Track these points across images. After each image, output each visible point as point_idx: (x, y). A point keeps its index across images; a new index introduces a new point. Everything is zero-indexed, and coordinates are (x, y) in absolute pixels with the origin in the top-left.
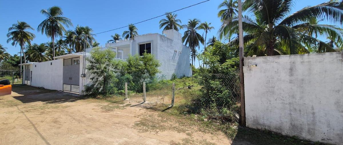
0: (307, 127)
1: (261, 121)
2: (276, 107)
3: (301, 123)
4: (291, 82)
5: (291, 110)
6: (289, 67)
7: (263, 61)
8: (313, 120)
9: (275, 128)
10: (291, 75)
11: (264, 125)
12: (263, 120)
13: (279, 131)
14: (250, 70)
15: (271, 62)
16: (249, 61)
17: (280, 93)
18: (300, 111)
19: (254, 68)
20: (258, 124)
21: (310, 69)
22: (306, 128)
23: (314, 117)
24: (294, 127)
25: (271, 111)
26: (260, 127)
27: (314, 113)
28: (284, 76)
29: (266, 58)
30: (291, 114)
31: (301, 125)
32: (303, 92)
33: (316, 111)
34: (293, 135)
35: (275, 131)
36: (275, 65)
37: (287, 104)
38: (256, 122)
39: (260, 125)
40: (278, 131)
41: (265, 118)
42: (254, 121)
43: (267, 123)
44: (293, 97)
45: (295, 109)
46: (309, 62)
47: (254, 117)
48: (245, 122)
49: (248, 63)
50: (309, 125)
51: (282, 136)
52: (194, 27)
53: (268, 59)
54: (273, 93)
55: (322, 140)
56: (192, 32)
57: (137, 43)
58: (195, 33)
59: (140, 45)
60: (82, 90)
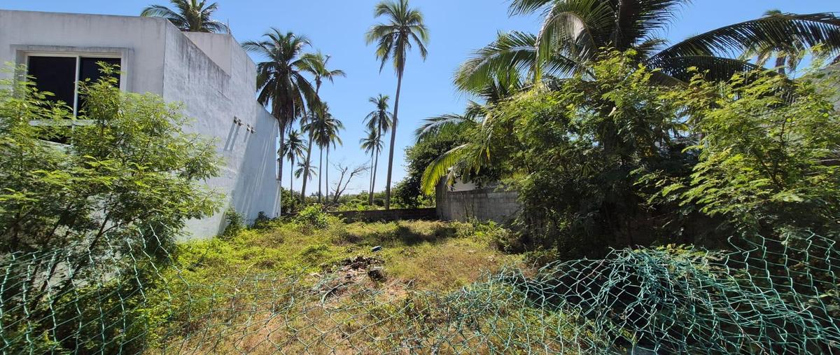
52: (289, 58)
56: (284, 72)
57: (12, 46)
58: (293, 78)
59: (31, 57)
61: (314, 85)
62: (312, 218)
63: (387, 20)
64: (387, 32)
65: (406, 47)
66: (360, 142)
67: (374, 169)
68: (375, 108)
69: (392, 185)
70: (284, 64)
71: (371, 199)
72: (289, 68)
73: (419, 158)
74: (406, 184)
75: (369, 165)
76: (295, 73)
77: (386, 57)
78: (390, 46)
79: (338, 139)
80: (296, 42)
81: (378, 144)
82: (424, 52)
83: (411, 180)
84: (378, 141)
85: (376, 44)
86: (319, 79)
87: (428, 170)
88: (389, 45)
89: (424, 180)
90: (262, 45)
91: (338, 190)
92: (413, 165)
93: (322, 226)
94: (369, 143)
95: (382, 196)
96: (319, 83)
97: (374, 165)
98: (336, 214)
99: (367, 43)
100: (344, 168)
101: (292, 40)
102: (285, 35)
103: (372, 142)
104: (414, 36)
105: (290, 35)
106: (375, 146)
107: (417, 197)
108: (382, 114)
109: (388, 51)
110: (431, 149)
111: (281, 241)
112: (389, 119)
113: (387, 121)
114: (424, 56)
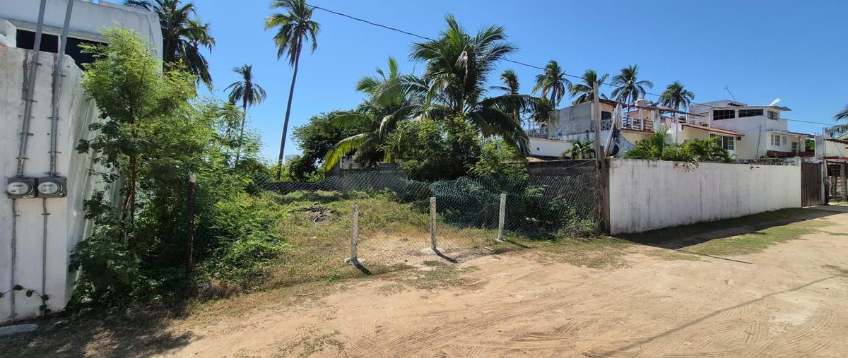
2: (625, 209)
4: (632, 184)
5: (632, 210)
7: (620, 163)
8: (639, 215)
11: (620, 229)
14: (613, 172)
15: (624, 164)
16: (613, 162)
17: (628, 195)
18: (635, 209)
19: (618, 170)
21: (639, 172)
23: (640, 212)
24: (633, 223)
30: (632, 213)
32: (637, 193)
33: (640, 207)
36: (625, 167)
37: (630, 205)
38: (617, 226)
42: (615, 226)
44: (633, 197)
45: (633, 208)
46: (639, 167)
48: (610, 229)
49: (612, 165)
54: (624, 195)
60: (12, 281)
63: (287, 11)
64: (285, 22)
68: (241, 78)
69: (284, 160)
73: (313, 139)
74: (301, 161)
78: (290, 35)
82: (315, 45)
88: (288, 34)
92: (305, 145)
108: (249, 85)
109: (287, 40)
112: (256, 92)
113: (254, 94)
114: (314, 48)
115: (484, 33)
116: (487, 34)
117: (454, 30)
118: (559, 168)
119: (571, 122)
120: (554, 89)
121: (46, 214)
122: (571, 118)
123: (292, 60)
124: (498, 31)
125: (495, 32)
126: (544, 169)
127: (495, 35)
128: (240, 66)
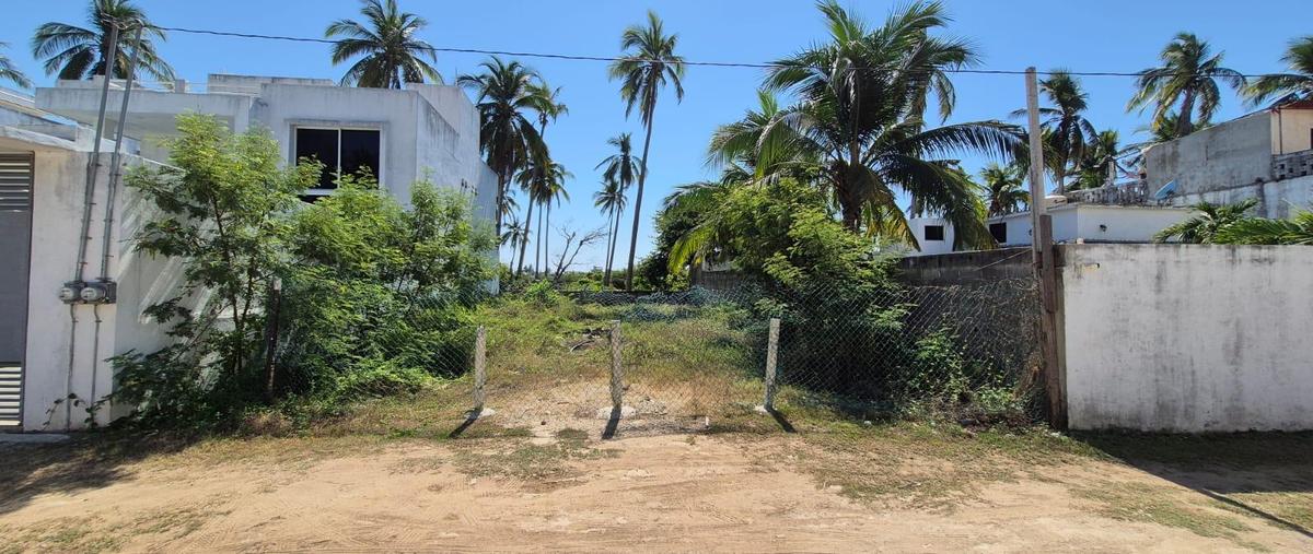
0: (1183, 404)
1: (1102, 408)
2: (1130, 369)
3: (1174, 398)
4: (1158, 306)
5: (1157, 372)
6: (1156, 273)
7: (1106, 255)
8: (1192, 389)
9: (1129, 420)
10: (1159, 291)
11: (1107, 416)
12: (1104, 405)
13: (1136, 425)
14: (1079, 277)
15: (1123, 258)
16: (1077, 252)
17: (1139, 334)
18: (1172, 370)
19: (1085, 271)
20: (1096, 416)
21: (1188, 278)
22: (1181, 405)
23: (1193, 381)
24: (1162, 408)
25: (1121, 379)
26: (1098, 424)
27: (1193, 373)
28: (1147, 293)
29: (1112, 248)
30: (1157, 381)
31: (1174, 401)
32: (1177, 329)
33: (1197, 366)
34: (1162, 426)
35: (1128, 426)
36: (1130, 265)
37: (1149, 358)
38: (1091, 411)
39: (1099, 417)
40: (1134, 424)
41: (1109, 399)
42: (1086, 411)
43: (1113, 409)
44: (1161, 340)
45: (1165, 368)
46: (1188, 262)
47: (1085, 400)
48: (1066, 417)
49: (1075, 259)
50: (1185, 398)
51: (1144, 434)
52: (511, 96)
53: (1117, 250)
54: (1126, 333)
55: (1206, 425)
56: (504, 114)
57: (285, 120)
58: (515, 120)
59: (298, 130)
60: (69, 390)
61: (538, 127)
62: (541, 295)
63: (635, 51)
64: (633, 67)
65: (659, 82)
66: (594, 196)
67: (612, 236)
68: (617, 152)
69: (636, 262)
70: (504, 104)
71: (608, 278)
72: (511, 109)
73: (671, 228)
74: (653, 260)
75: (606, 230)
76: (517, 114)
77: (633, 98)
78: (640, 84)
79: (565, 192)
80: (521, 75)
81: (621, 200)
82: (680, 91)
83: (660, 255)
84: (620, 196)
85: (621, 82)
86: (545, 116)
87: (677, 245)
88: (637, 82)
89: (672, 256)
90: (478, 80)
91: (561, 264)
92: (661, 238)
93: (551, 305)
94: (606, 198)
95: (623, 275)
96: (544, 122)
97: (613, 231)
98: (566, 294)
99: (610, 80)
100: (571, 235)
101: (515, 73)
102: (506, 66)
103: (611, 197)
104: (670, 71)
105: (513, 66)
106: (615, 205)
107: (665, 277)
108: (626, 159)
109: (636, 91)
110: (686, 217)
111: (515, 315)
112: (635, 167)
113: (633, 170)
114: (679, 96)
115: (900, 17)
116: (908, 18)
117: (838, 23)
118: (969, 268)
119: (1210, 163)
120: (1188, 96)
121: (98, 321)
122: (1212, 153)
123: (645, 117)
124: (928, 12)
125: (925, 14)
126: (943, 269)
127: (920, 21)
128: (617, 136)
